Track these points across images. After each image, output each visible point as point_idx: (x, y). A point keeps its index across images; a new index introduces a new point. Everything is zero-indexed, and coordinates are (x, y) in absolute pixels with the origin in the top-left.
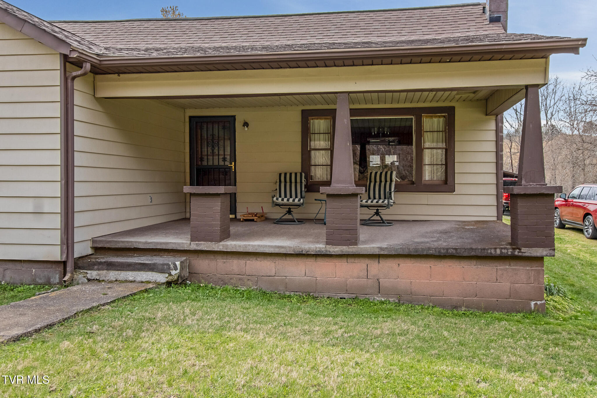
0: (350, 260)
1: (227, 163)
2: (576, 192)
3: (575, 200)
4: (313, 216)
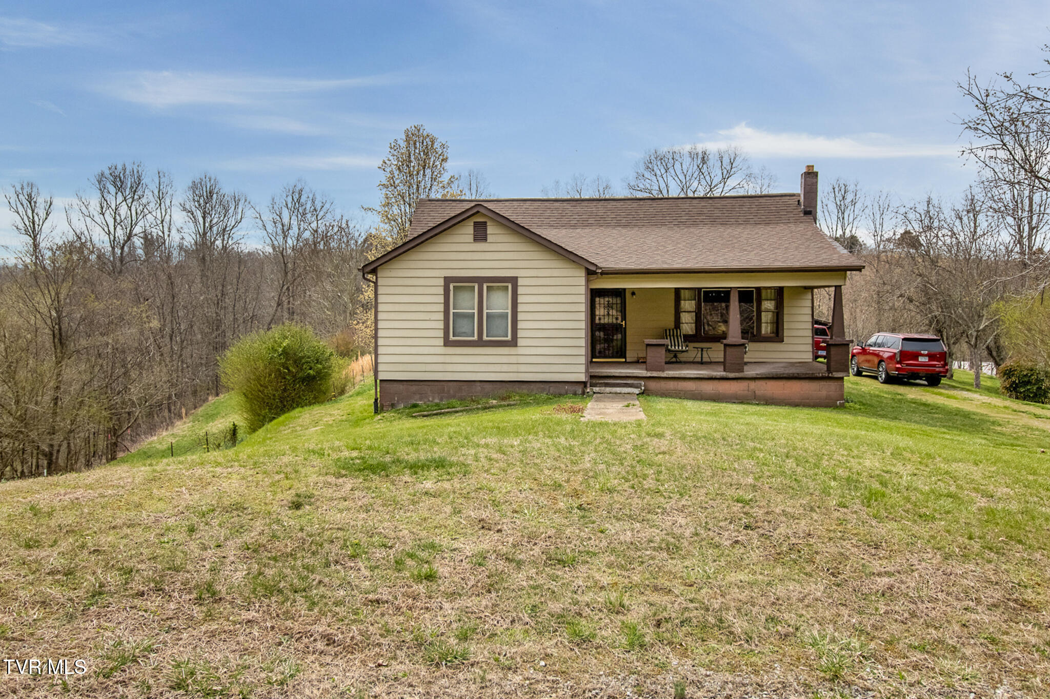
0: (739, 381)
1: (619, 321)
2: (872, 340)
3: (871, 348)
4: (691, 360)
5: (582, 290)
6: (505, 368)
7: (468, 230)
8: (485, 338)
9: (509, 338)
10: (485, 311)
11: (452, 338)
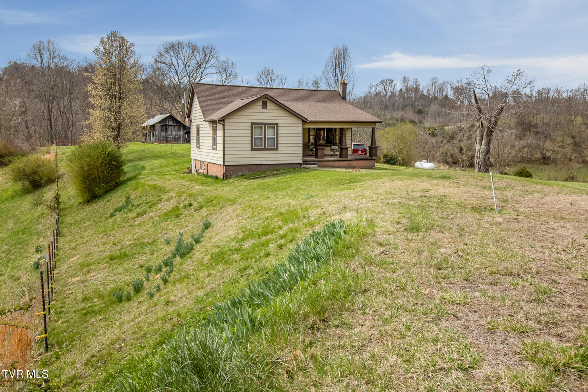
5: (301, 129)
6: (274, 159)
7: (260, 104)
8: (267, 147)
9: (275, 147)
10: (267, 136)
11: (254, 147)
